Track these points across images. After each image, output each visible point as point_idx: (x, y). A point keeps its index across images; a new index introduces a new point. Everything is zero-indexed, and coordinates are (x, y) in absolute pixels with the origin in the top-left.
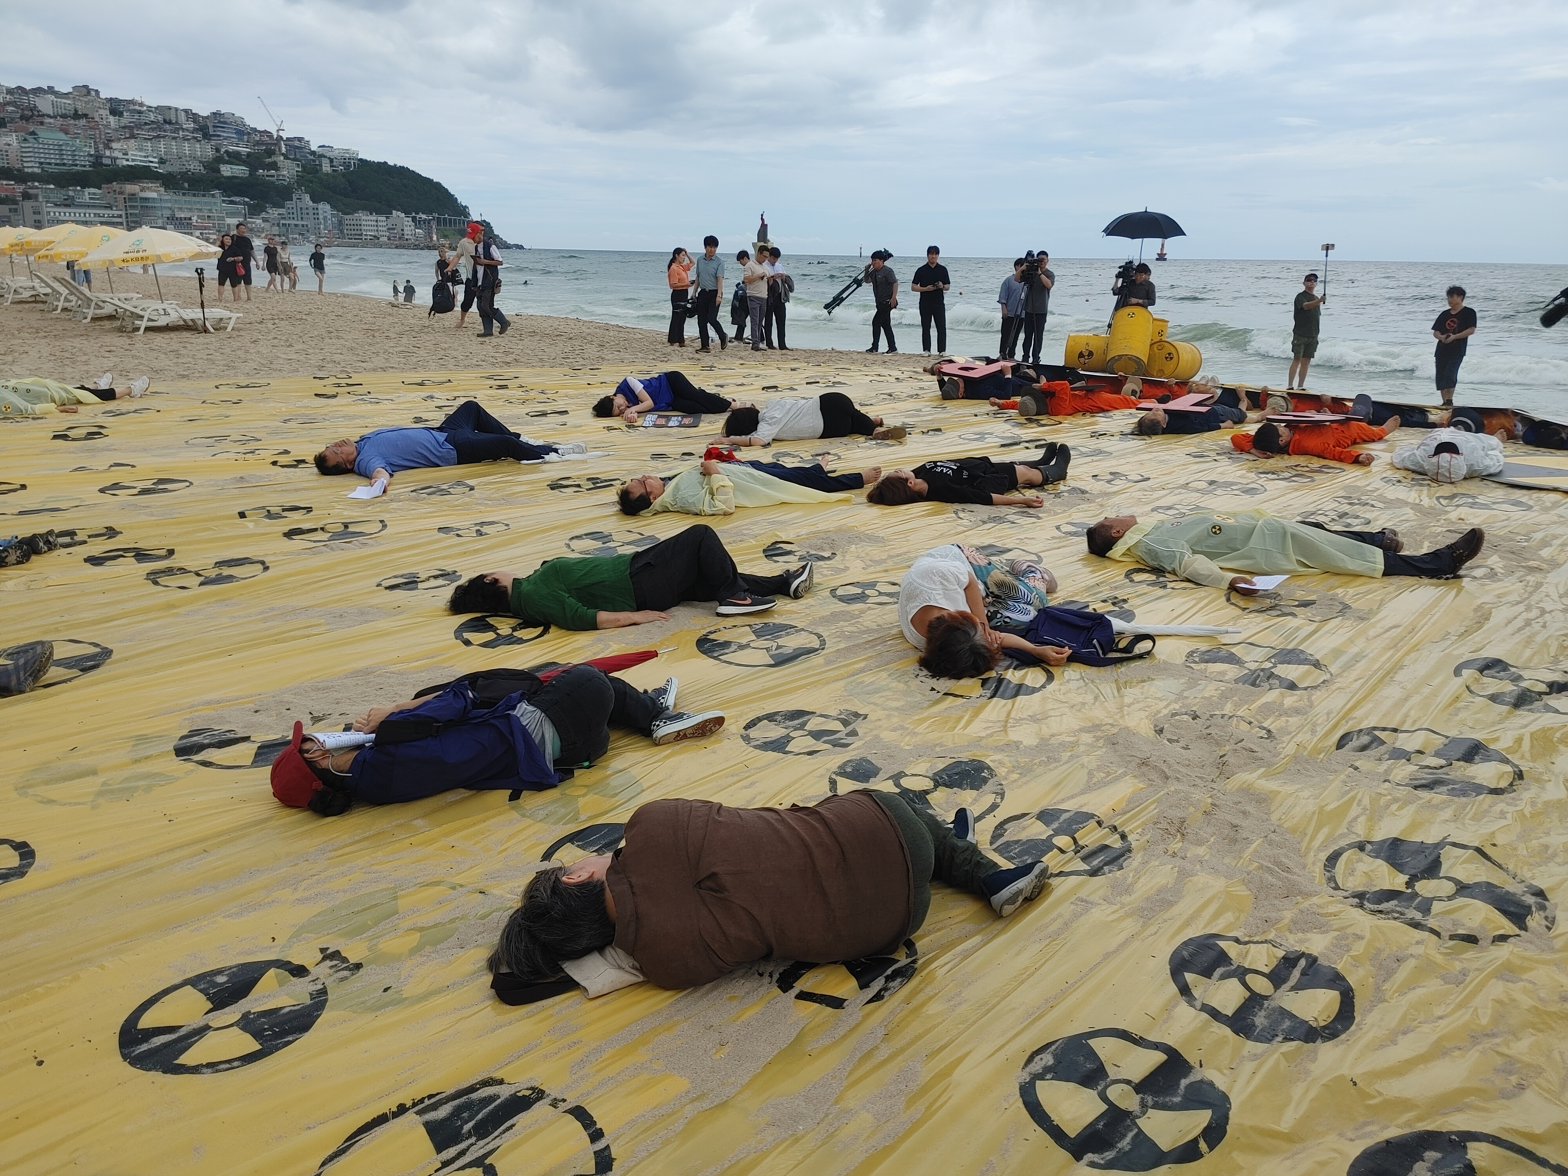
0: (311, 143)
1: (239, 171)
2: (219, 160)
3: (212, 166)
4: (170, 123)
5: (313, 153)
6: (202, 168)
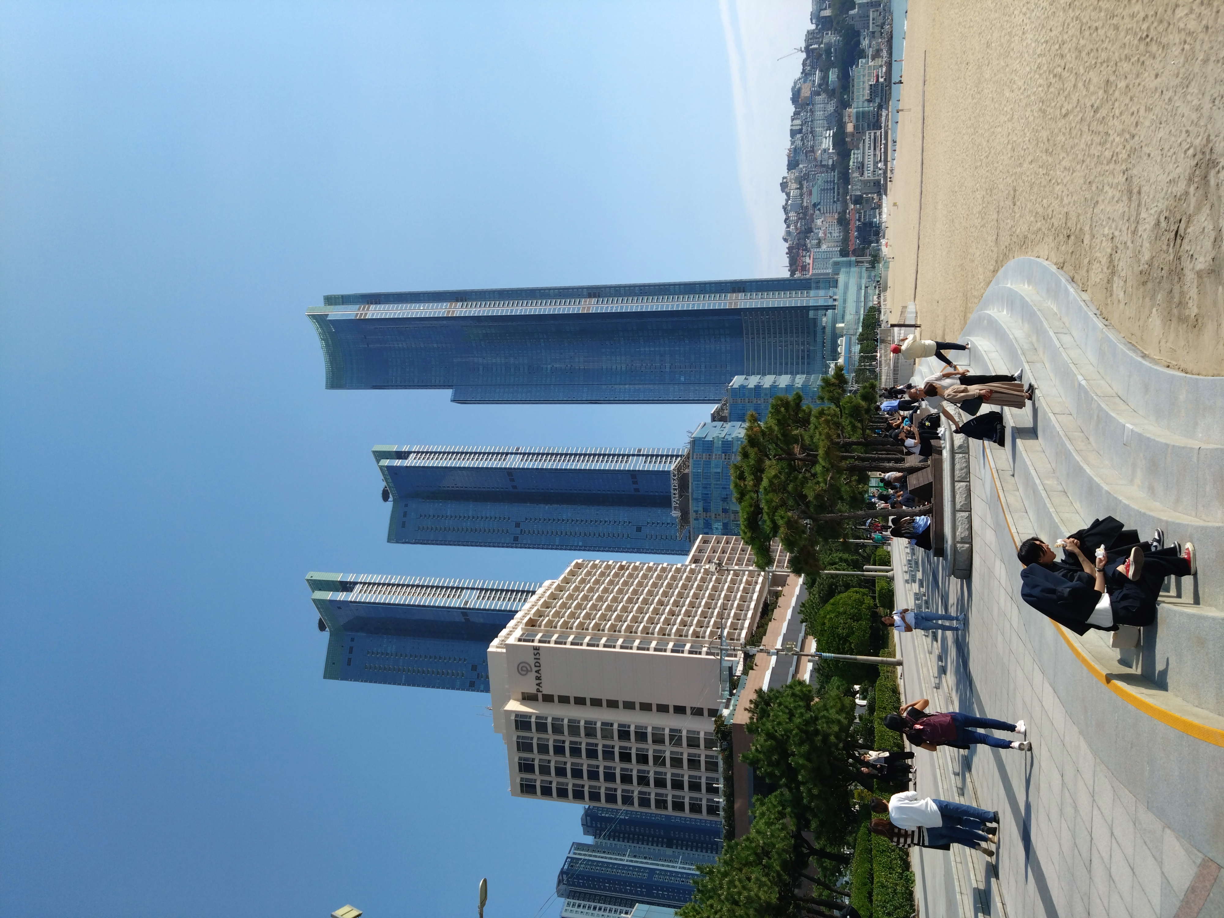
0: (809, 29)
1: (833, 75)
2: (826, 91)
3: (831, 94)
4: (801, 129)
5: (817, 25)
6: (832, 102)
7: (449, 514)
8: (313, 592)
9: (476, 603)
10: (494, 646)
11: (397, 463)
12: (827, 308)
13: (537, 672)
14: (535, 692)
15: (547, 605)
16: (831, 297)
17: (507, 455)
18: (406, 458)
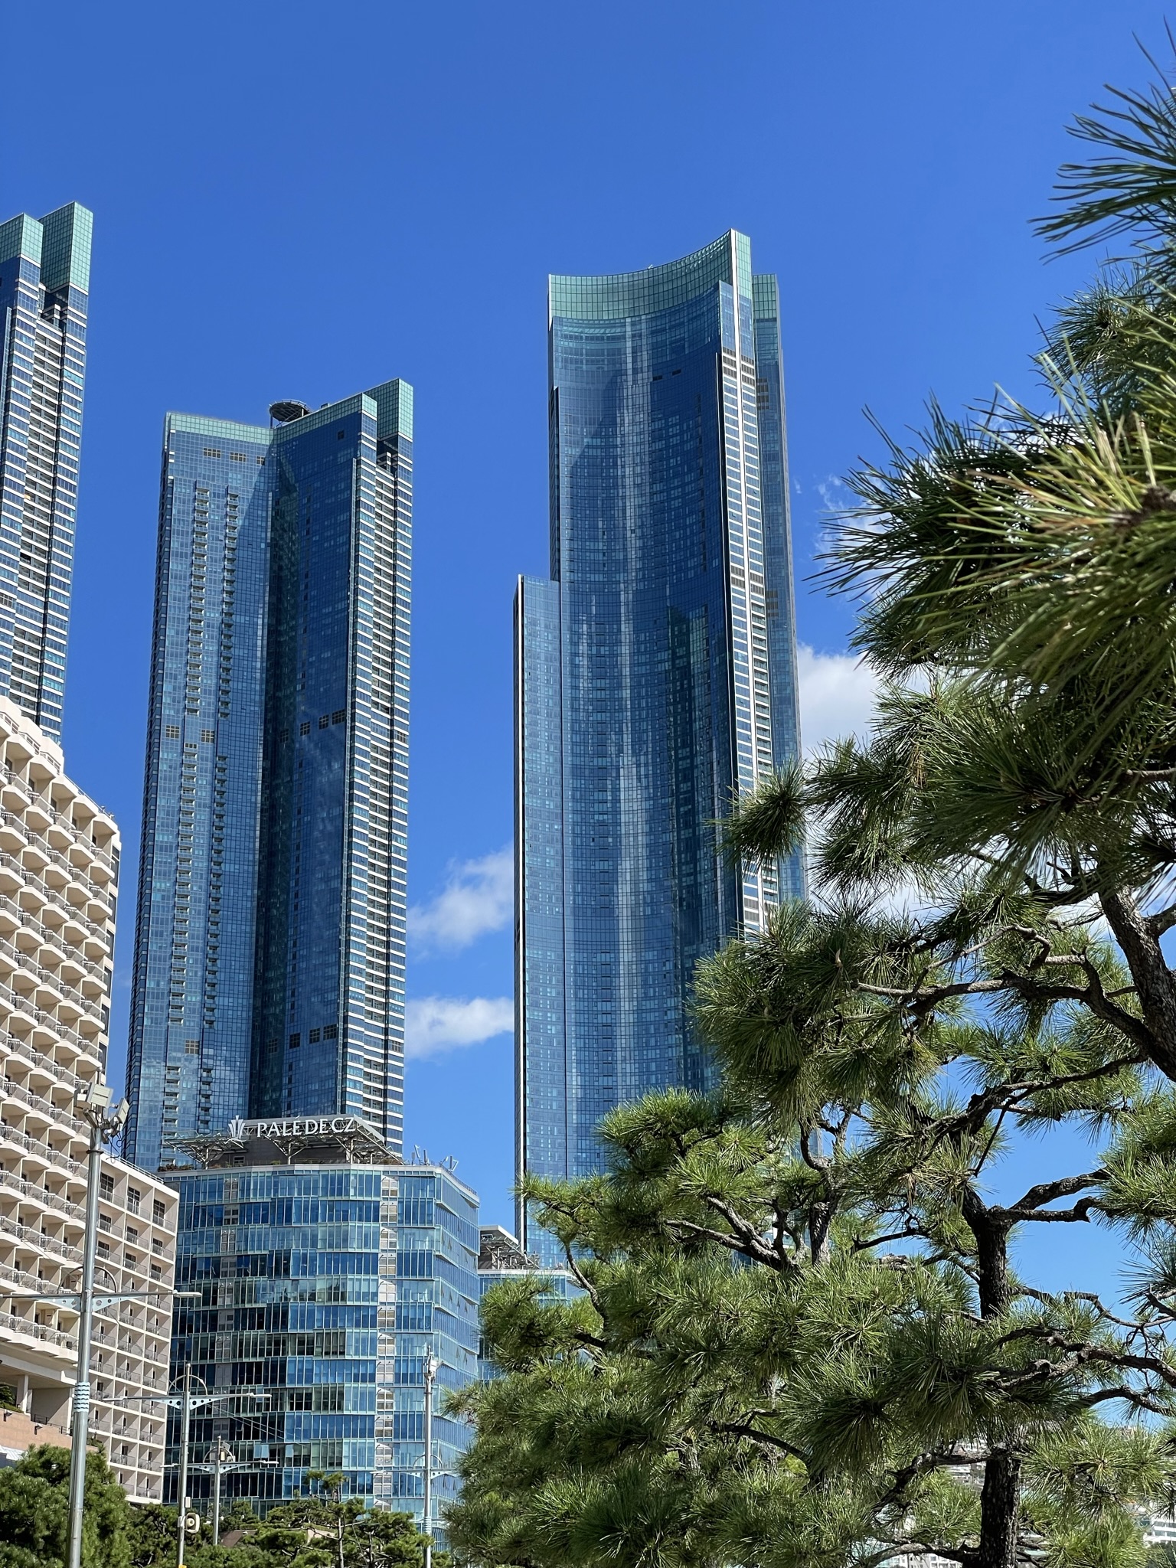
8: (40, 220)
17: (386, 710)
18: (381, 462)
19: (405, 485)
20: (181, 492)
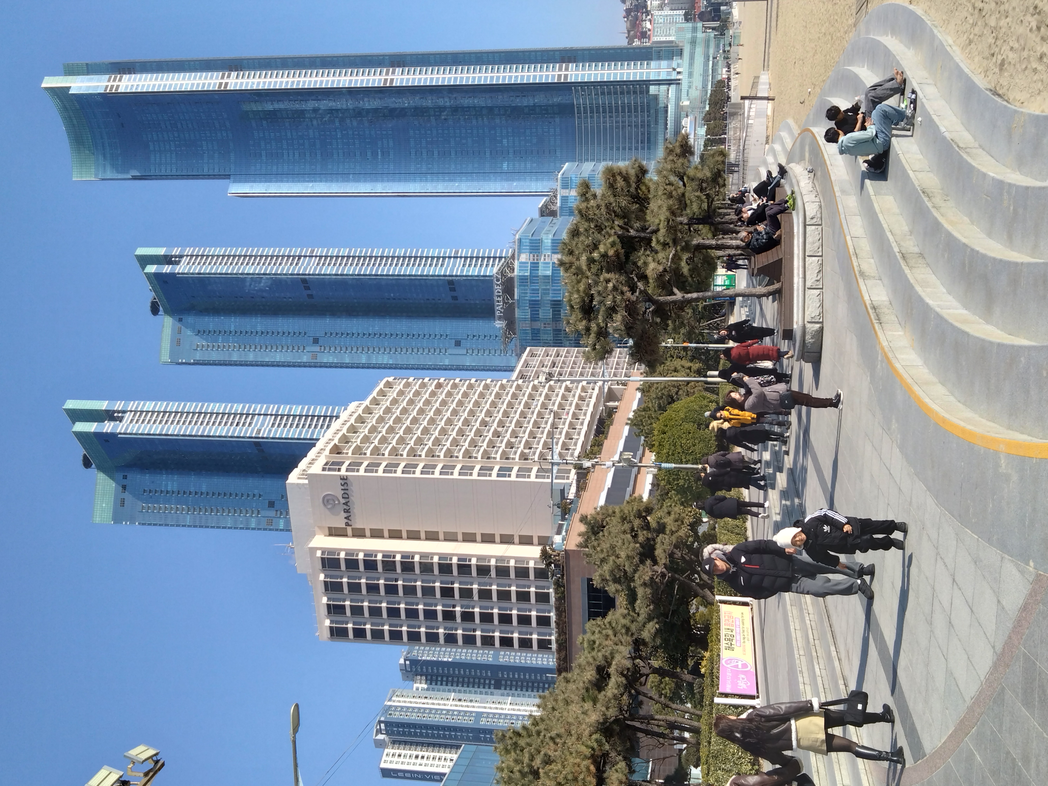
7: (232, 329)
8: (74, 423)
9: (270, 431)
10: (294, 477)
11: (167, 269)
12: (669, 82)
13: (346, 504)
14: (344, 526)
15: (353, 430)
16: (674, 69)
17: (299, 259)
18: (177, 263)
19: (189, 251)
20: (198, 356)
